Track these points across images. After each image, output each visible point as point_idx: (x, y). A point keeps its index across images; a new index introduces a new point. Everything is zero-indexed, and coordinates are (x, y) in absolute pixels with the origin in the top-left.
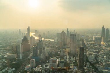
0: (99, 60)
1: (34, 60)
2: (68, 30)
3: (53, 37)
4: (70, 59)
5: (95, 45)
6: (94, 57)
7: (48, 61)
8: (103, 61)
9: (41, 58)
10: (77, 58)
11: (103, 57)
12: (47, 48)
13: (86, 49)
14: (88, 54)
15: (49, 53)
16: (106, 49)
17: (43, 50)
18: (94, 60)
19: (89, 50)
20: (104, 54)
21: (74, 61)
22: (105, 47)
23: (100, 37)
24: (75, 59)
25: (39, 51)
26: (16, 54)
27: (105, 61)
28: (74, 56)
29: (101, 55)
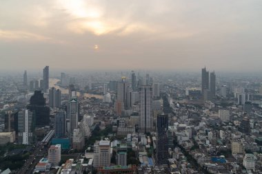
0: (198, 141)
3: (101, 89)
4: (139, 140)
5: (191, 108)
6: (188, 134)
7: (89, 148)
8: (208, 142)
9: (74, 141)
10: (154, 138)
11: (207, 134)
12: (89, 117)
13: (172, 117)
14: (175, 128)
15: (93, 128)
16: (212, 115)
17: (79, 121)
18: (188, 141)
19: (178, 117)
20: (209, 126)
21: (148, 146)
22: (210, 110)
23: (200, 89)
24: (149, 141)
25: (69, 124)
27: (210, 143)
28: (148, 134)
29: (201, 129)
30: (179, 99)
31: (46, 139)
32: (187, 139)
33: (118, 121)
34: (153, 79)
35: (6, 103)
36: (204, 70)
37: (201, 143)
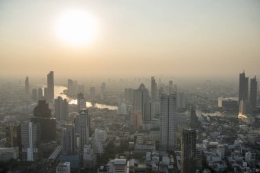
0: (233, 162)
1: (68, 164)
2: (153, 81)
3: (115, 98)
4: (161, 159)
5: (224, 122)
6: (220, 154)
7: (102, 167)
8: (245, 164)
9: (85, 158)
10: (178, 158)
11: (244, 155)
12: (101, 131)
13: (200, 133)
14: (205, 146)
15: (106, 144)
16: (251, 131)
17: (90, 136)
18: (221, 163)
19: (208, 134)
20: (246, 145)
21: (171, 167)
22: (249, 126)
23: (237, 99)
24: (173, 161)
25: (78, 139)
26: (18, 148)
27: (248, 166)
28: (171, 153)
29: (237, 148)
30: (209, 112)
31: (53, 156)
32: (219, 159)
33: (135, 137)
34: (178, 86)
35: (7, 114)
36: (242, 76)
37: (236, 164)
